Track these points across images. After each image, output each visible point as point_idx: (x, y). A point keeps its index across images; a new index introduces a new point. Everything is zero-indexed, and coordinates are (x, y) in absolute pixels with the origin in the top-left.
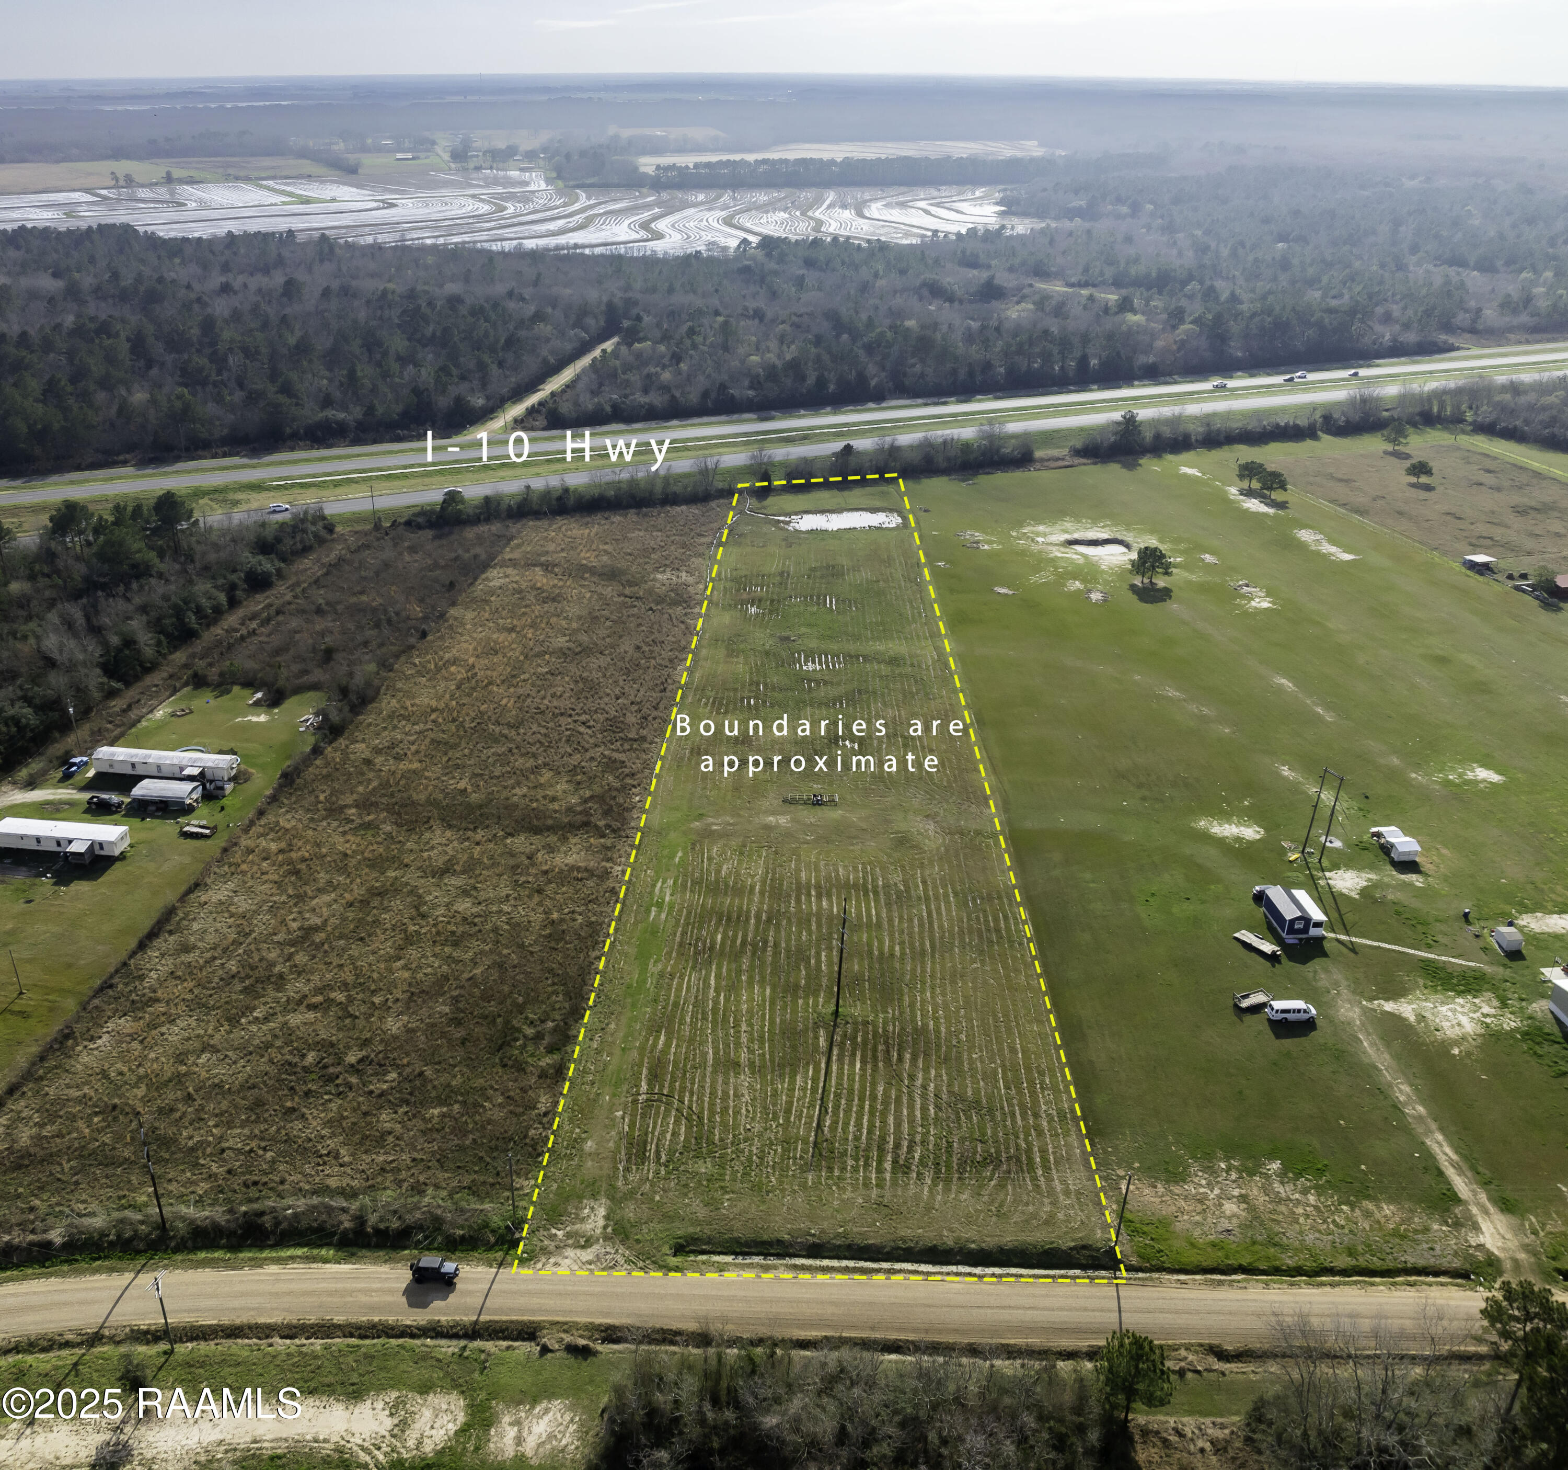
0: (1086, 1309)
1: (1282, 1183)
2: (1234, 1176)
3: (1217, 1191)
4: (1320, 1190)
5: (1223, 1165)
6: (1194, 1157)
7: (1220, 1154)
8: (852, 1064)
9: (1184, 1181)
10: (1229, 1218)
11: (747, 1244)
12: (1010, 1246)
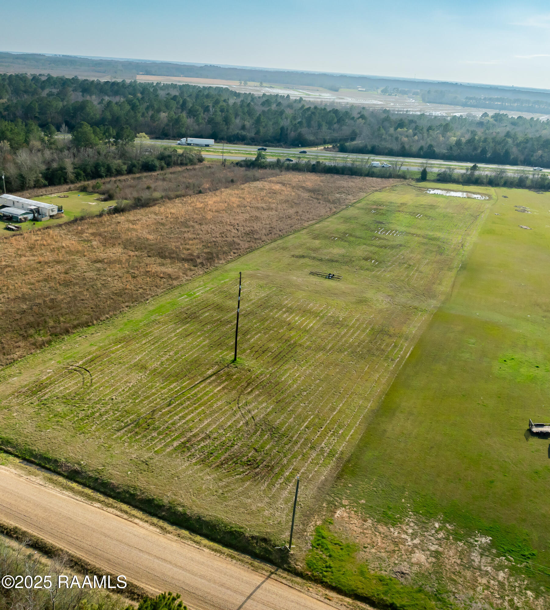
0: (222, 585)
1: (482, 555)
2: (441, 535)
3: (417, 541)
4: (514, 571)
5: (437, 525)
6: (416, 513)
7: (441, 516)
8: (216, 387)
9: (393, 525)
10: (412, 564)
11: (35, 456)
12: (207, 519)
